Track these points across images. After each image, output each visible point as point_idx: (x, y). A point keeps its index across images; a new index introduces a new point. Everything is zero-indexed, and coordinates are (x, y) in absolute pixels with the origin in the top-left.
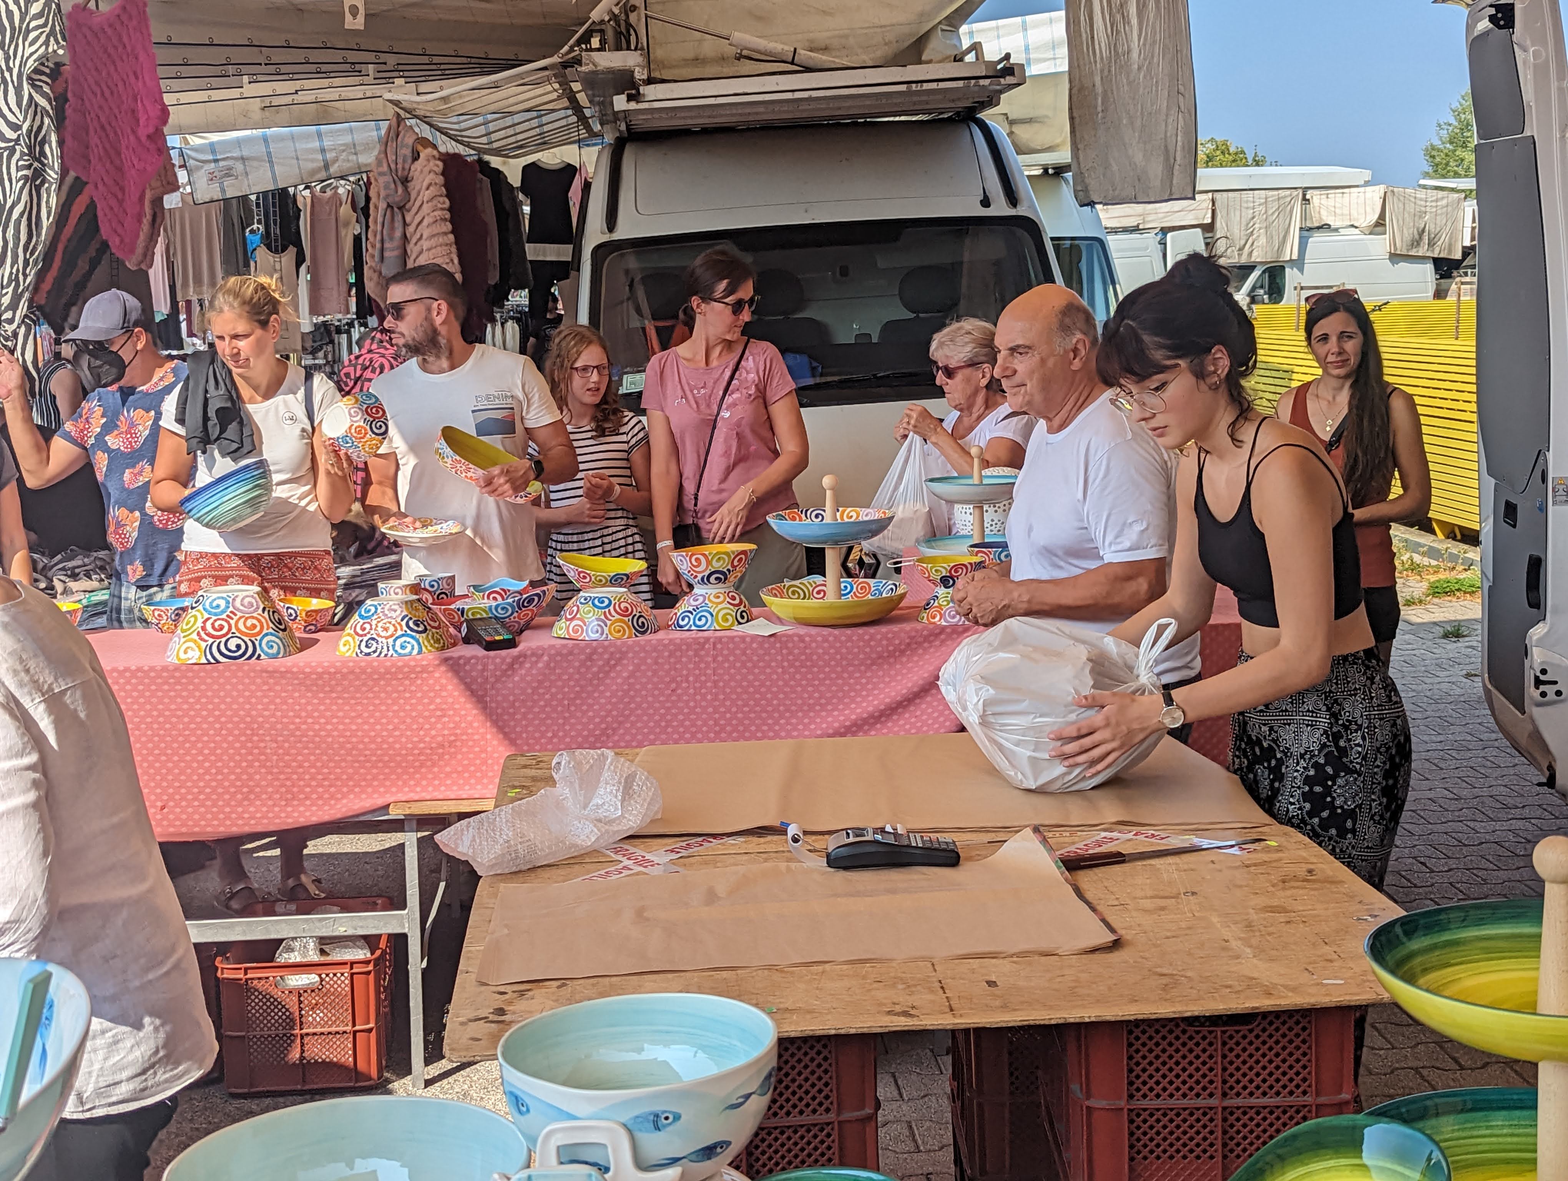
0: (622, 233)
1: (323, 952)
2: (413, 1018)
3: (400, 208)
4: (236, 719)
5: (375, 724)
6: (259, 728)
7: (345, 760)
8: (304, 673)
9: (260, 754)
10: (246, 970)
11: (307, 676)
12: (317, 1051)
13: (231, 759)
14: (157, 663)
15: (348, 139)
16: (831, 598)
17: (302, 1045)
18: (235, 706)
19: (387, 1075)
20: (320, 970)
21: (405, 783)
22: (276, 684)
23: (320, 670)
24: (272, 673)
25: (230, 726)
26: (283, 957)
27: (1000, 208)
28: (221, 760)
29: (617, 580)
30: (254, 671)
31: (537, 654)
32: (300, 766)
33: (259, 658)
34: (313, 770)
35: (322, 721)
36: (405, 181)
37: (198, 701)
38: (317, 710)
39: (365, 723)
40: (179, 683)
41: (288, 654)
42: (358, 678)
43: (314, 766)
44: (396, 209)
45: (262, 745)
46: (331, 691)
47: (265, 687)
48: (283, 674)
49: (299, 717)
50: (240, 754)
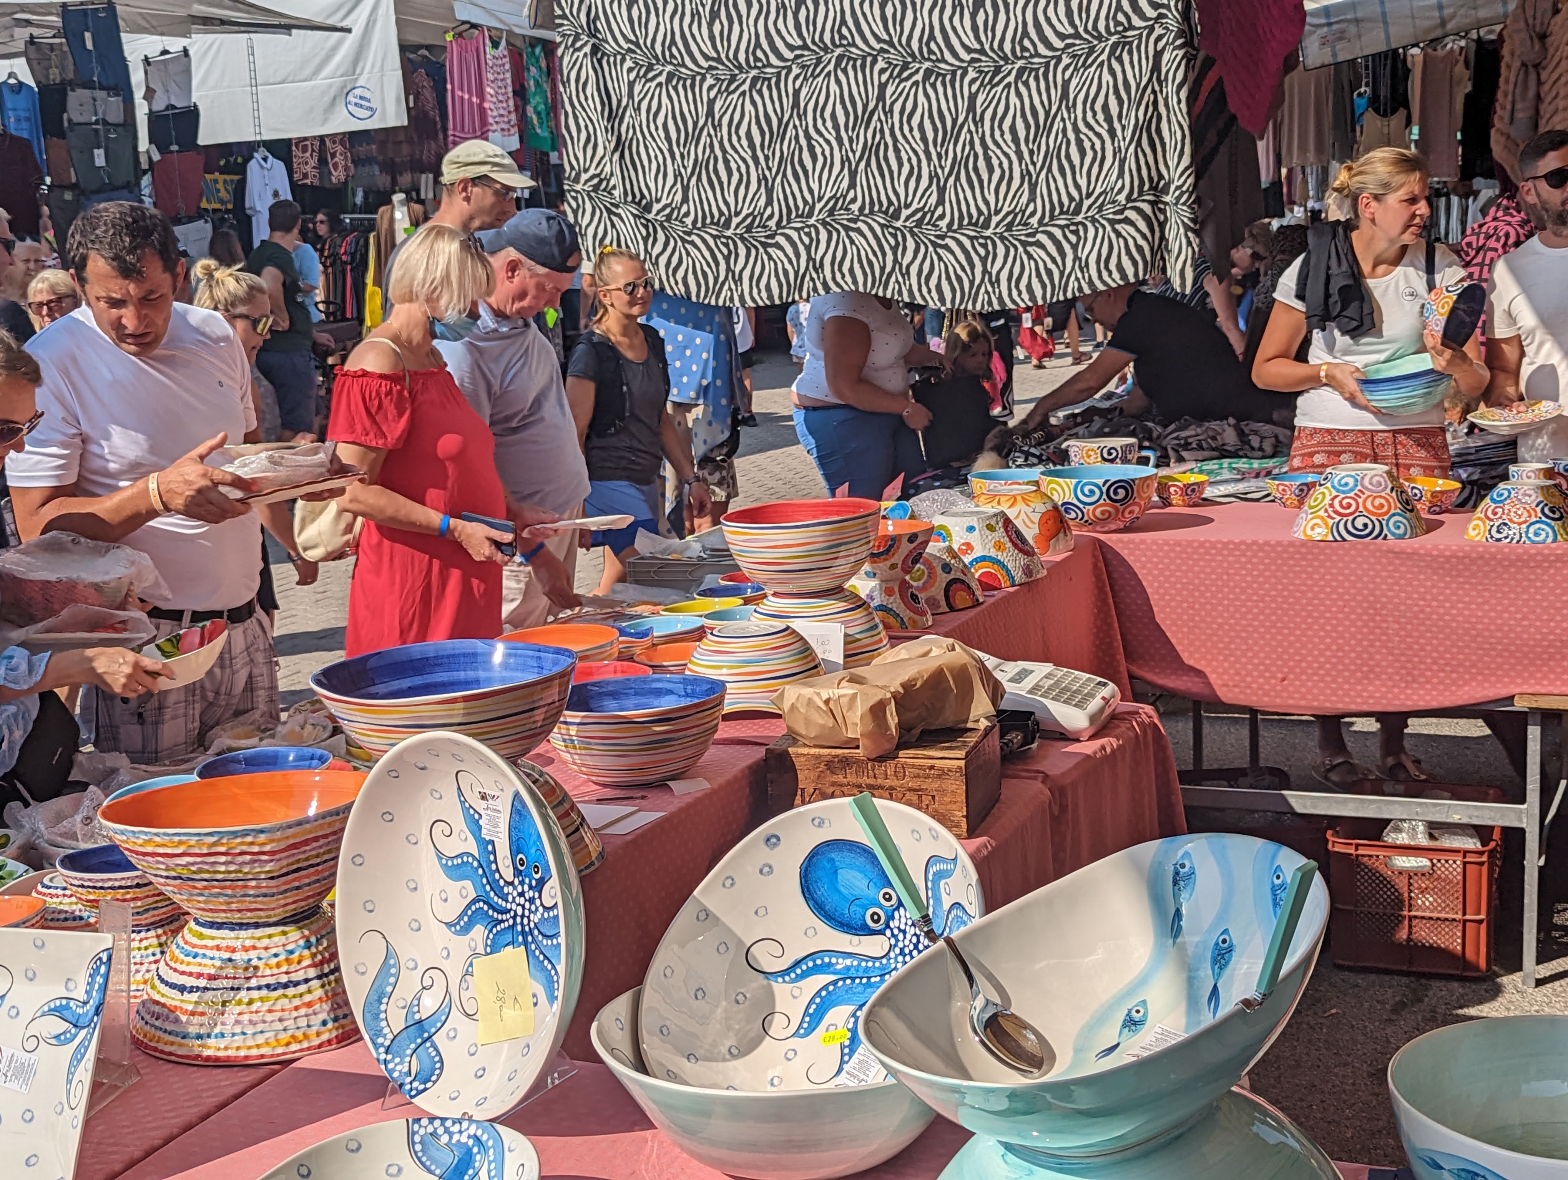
1: (1432, 837)
2: (1526, 915)
3: (1536, 66)
4: (1359, 598)
5: (1503, 612)
6: (1382, 608)
7: (1468, 647)
8: (1431, 555)
9: (1382, 634)
10: (1357, 846)
11: (1435, 558)
12: (1425, 934)
13: (1353, 637)
14: (1285, 538)
17: (1410, 927)
18: (1359, 585)
19: (1495, 968)
20: (1432, 855)
21: (1531, 676)
22: (1402, 565)
23: (1448, 553)
24: (1398, 554)
25: (1353, 604)
26: (1391, 837)
28: (1342, 637)
30: (1380, 551)
32: (1423, 650)
33: (1385, 538)
34: (1435, 655)
35: (1448, 605)
36: (1543, 37)
37: (1322, 578)
38: (1442, 594)
39: (1492, 610)
40: (1304, 559)
41: (1414, 535)
42: (1487, 564)
43: (1436, 651)
44: (1531, 69)
45: (1384, 625)
46: (1458, 576)
47: (1391, 568)
48: (1410, 556)
49: (1424, 599)
50: (1361, 633)
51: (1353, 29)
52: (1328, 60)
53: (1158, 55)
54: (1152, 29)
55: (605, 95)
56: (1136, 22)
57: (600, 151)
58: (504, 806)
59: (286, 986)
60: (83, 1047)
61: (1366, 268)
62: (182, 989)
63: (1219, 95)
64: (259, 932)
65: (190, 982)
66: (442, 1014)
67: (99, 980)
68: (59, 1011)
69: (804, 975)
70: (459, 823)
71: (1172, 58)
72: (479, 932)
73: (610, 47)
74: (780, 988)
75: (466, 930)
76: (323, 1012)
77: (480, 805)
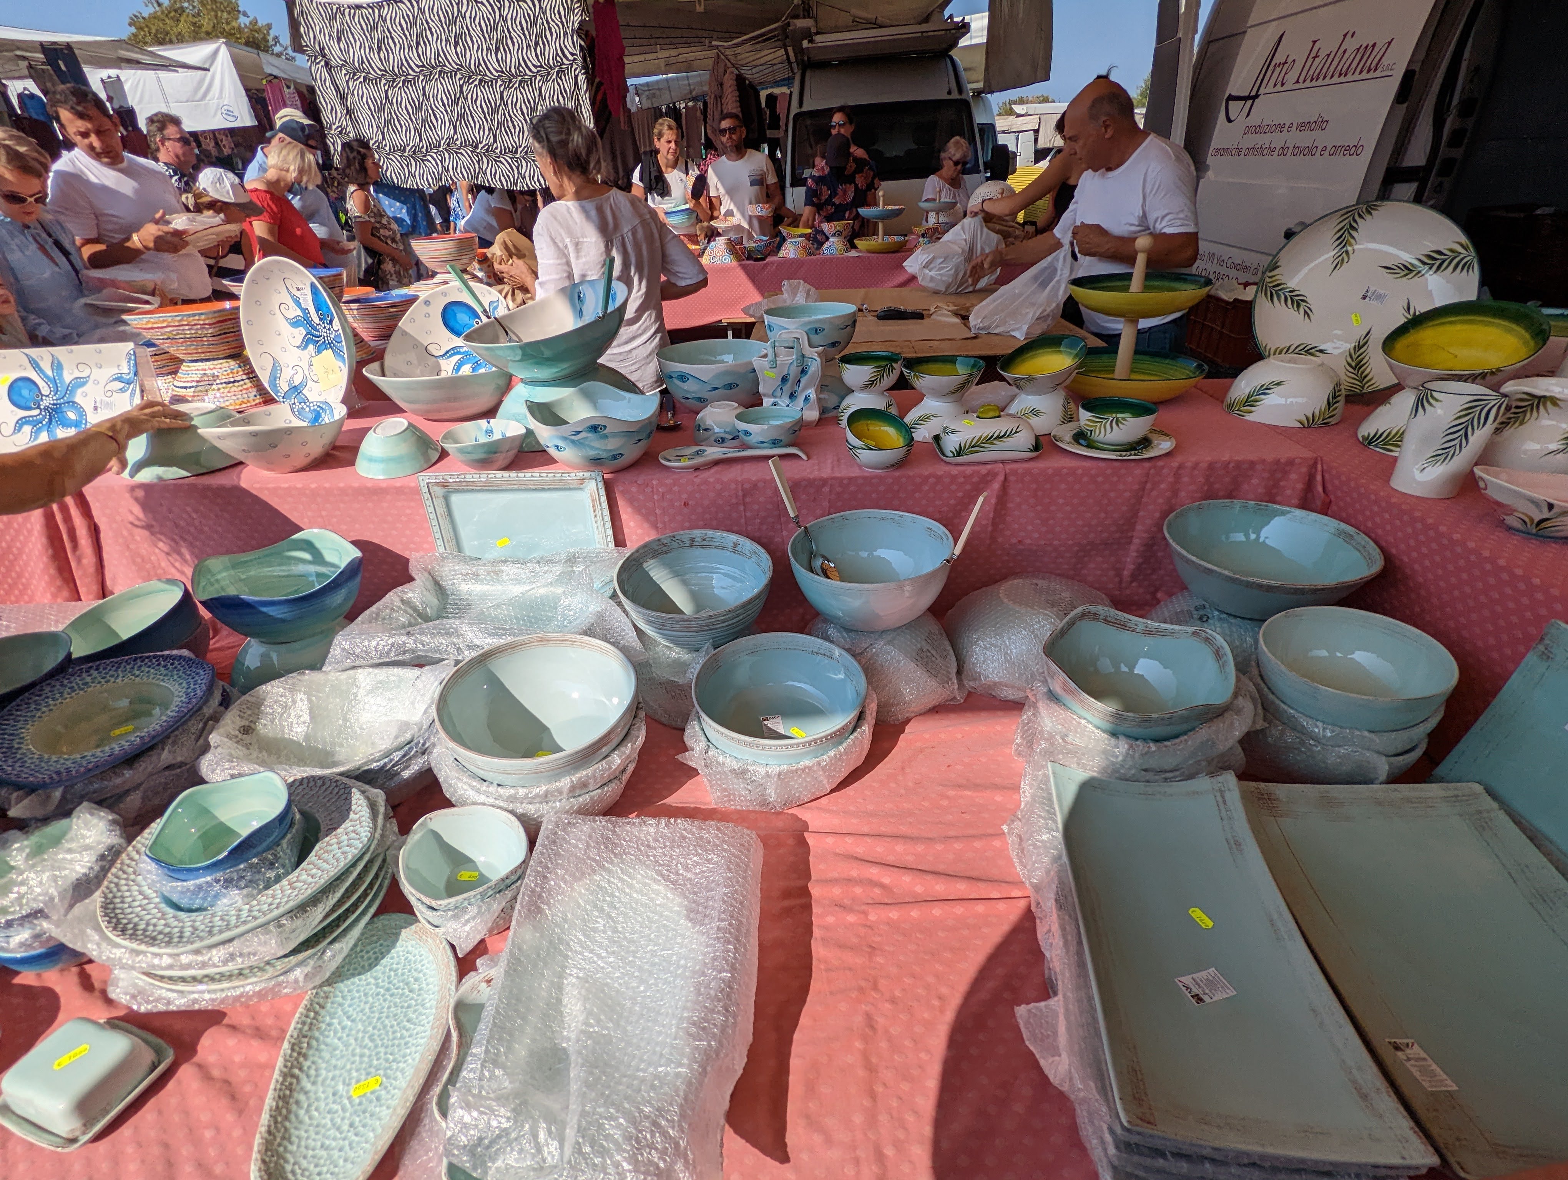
0: (806, 108)
15: (698, 79)
16: (880, 241)
21: (728, 311)
27: (955, 96)
29: (801, 236)
31: (772, 263)
36: (721, 84)
51: (658, 93)
52: (650, 106)
53: (576, 77)
54: (572, 65)
55: (337, 89)
56: (565, 61)
57: (339, 115)
58: (308, 291)
59: (234, 382)
60: (134, 391)
61: (664, 169)
62: (186, 388)
63: (604, 101)
64: (216, 362)
65: (188, 385)
66: (304, 384)
67: (132, 362)
68: (119, 379)
69: (451, 356)
70: (291, 303)
71: (582, 78)
72: (311, 347)
73: (333, 63)
74: (443, 362)
75: (305, 347)
76: (254, 392)
77: (298, 294)
